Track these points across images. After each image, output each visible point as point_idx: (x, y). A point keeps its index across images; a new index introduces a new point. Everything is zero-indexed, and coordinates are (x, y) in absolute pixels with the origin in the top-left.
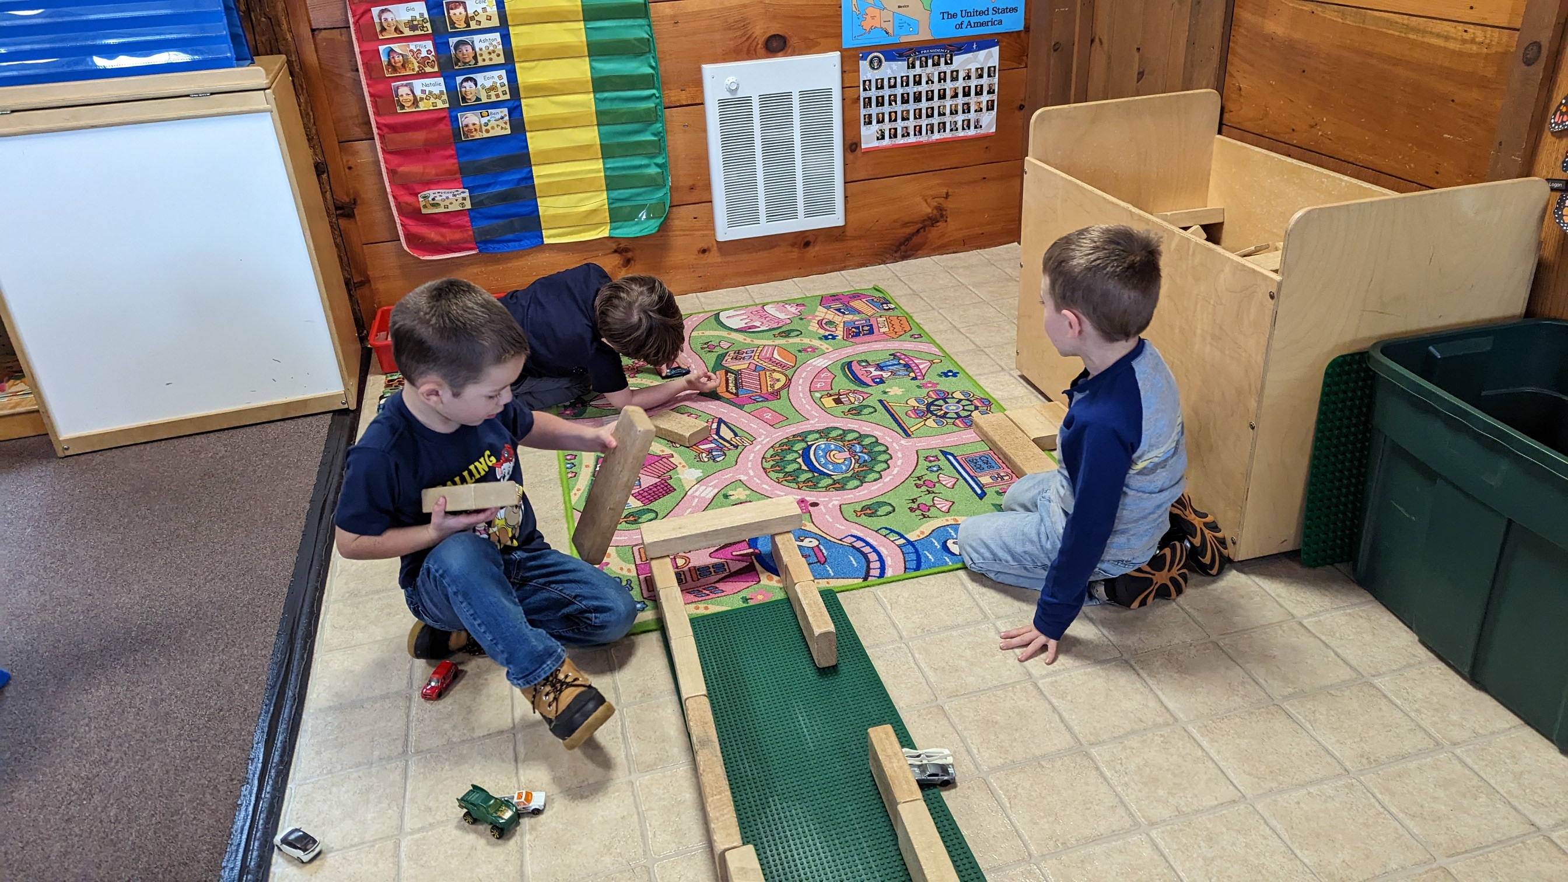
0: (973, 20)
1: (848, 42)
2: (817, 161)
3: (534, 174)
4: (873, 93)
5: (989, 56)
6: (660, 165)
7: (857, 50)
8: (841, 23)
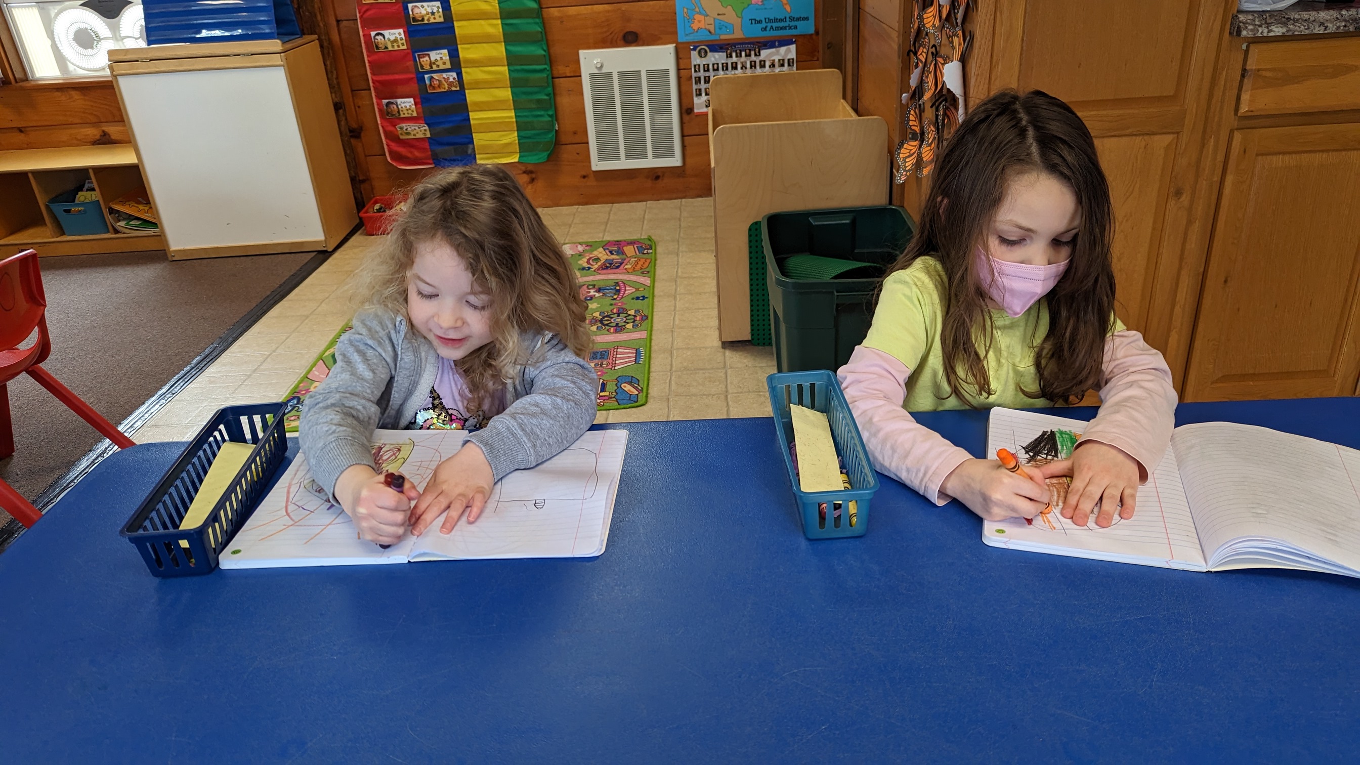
2: (660, 119)
3: (471, 118)
4: (702, 74)
5: (789, 51)
6: (550, 116)
7: (689, 43)
8: (676, 24)
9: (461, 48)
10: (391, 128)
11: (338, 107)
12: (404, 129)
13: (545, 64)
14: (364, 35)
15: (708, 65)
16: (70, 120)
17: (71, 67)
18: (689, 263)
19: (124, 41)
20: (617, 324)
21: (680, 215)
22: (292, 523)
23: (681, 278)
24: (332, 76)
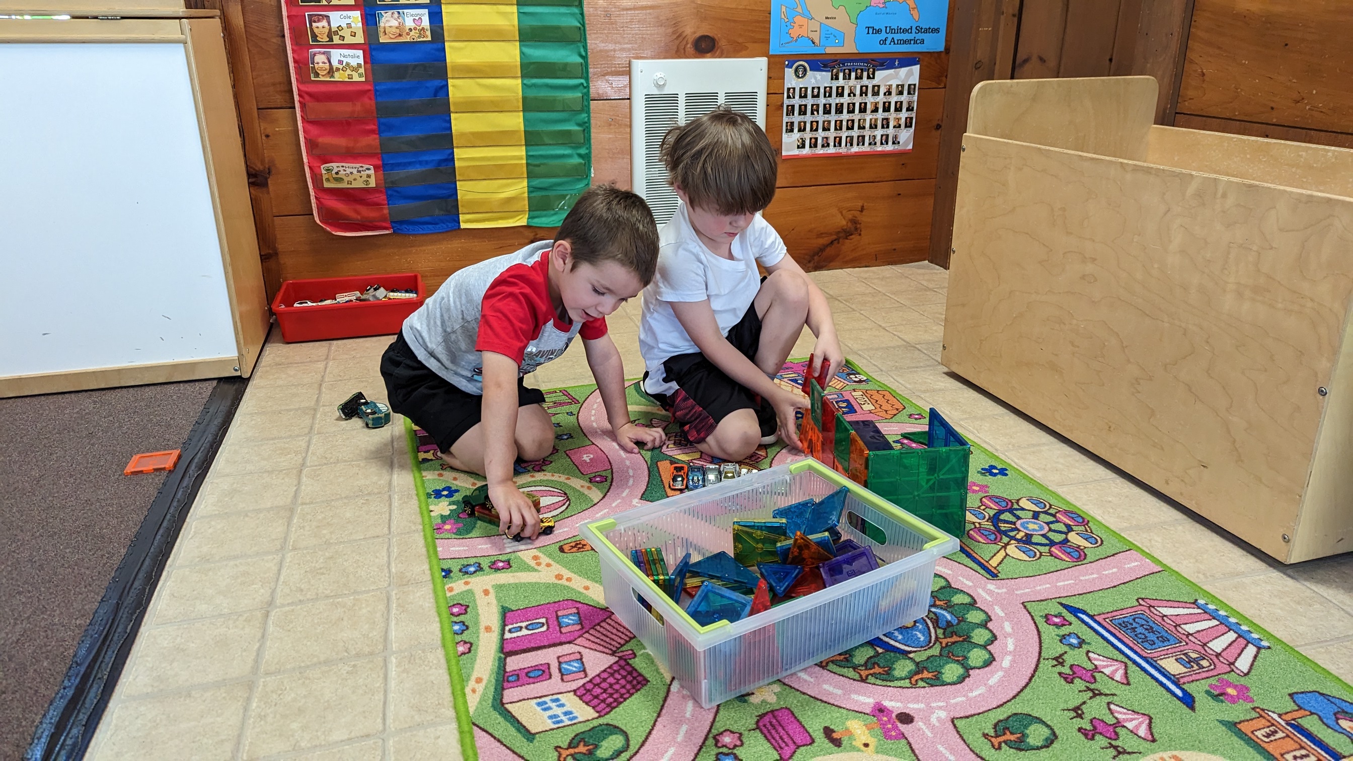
0: (897, 37)
1: (775, 48)
3: (456, 157)
4: (796, 101)
5: (910, 74)
6: (582, 157)
7: (785, 57)
8: (769, 28)
13: (580, 78)
15: (806, 89)
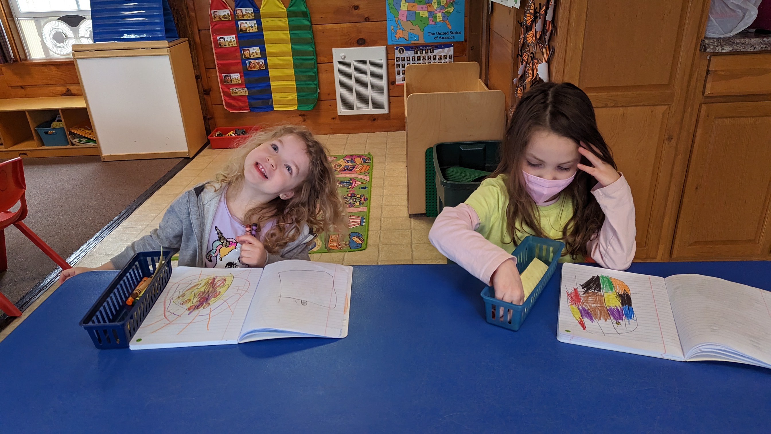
2: (377, 87)
3: (271, 85)
4: (400, 62)
5: (449, 51)
6: (315, 85)
7: (394, 45)
8: (387, 35)
9: (267, 46)
10: (226, 90)
11: (197, 77)
12: (234, 90)
13: (314, 56)
14: (213, 38)
15: (404, 57)
16: (50, 82)
17: (51, 53)
18: (391, 169)
19: (81, 39)
20: (351, 202)
21: (387, 141)
22: (168, 322)
23: (387, 177)
24: (195, 60)
